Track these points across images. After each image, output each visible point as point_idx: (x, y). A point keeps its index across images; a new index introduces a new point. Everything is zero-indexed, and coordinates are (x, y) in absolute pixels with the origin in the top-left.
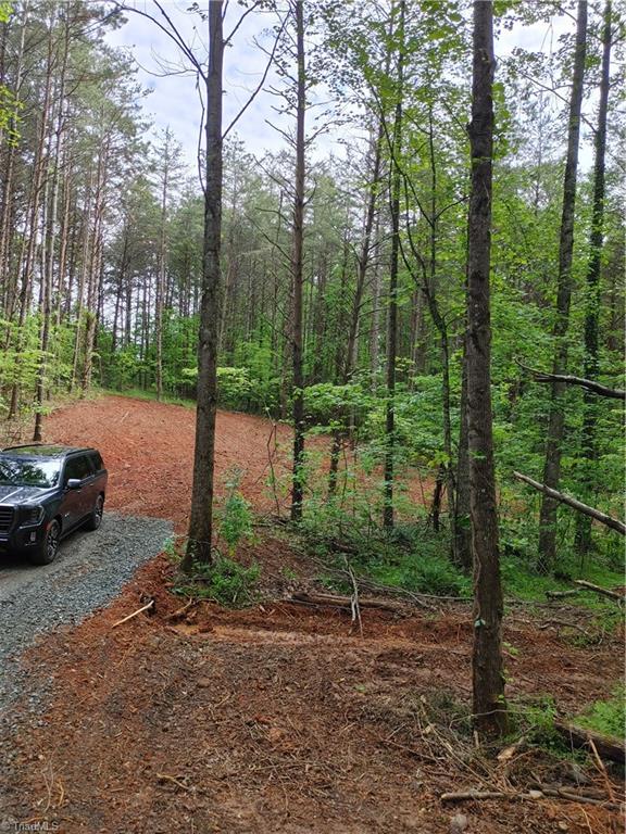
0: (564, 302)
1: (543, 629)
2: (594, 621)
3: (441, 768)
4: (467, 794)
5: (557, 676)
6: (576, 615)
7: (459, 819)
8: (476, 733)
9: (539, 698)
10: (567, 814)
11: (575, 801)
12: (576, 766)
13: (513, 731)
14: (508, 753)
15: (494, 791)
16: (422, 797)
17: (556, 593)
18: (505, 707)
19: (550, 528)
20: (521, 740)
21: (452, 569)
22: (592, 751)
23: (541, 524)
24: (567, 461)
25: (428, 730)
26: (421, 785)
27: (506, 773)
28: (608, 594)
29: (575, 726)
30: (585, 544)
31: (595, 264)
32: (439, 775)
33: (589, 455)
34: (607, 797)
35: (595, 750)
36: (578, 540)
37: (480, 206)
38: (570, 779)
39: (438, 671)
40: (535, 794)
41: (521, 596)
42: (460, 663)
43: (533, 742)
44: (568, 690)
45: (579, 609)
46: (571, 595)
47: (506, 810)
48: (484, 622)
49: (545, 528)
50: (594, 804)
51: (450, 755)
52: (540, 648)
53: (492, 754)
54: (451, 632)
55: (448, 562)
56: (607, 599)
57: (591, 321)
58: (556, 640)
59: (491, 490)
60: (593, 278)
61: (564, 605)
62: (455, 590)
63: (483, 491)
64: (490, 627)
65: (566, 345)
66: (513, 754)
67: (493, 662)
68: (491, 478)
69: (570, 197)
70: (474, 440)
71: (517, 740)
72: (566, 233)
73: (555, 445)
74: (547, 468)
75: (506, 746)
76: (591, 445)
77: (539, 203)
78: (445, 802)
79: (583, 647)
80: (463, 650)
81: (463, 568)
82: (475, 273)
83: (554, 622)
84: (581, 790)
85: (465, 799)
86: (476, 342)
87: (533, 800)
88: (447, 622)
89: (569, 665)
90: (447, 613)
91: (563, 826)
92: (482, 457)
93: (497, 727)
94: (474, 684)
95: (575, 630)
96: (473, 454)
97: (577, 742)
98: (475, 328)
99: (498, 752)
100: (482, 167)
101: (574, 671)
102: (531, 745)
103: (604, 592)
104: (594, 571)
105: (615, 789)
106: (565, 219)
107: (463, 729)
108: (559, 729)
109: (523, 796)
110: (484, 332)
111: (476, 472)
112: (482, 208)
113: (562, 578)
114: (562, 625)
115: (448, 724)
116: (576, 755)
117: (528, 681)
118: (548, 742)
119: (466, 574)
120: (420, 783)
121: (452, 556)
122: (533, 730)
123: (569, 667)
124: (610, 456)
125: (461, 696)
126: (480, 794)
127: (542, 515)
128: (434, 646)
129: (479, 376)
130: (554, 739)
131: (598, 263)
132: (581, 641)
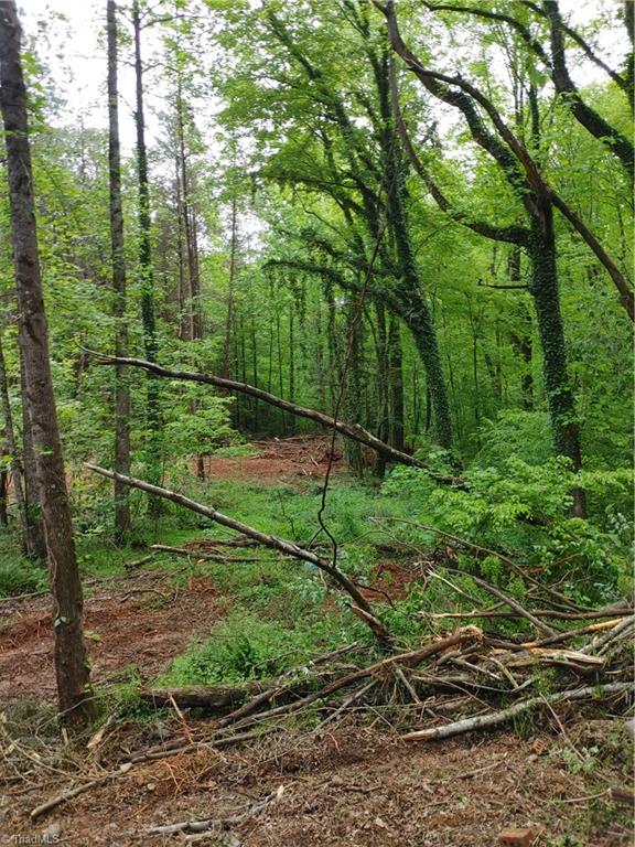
0: (119, 282)
1: (123, 602)
2: (169, 581)
3: (29, 783)
4: (58, 799)
5: (138, 644)
6: (153, 579)
7: (51, 829)
8: (64, 730)
9: (123, 673)
10: (154, 774)
11: (161, 758)
12: (160, 724)
13: (101, 712)
14: (98, 737)
15: (87, 782)
16: (10, 824)
17: (134, 563)
18: (92, 694)
19: (123, 503)
20: (110, 719)
21: (27, 564)
22: (172, 706)
23: (117, 499)
24: (135, 435)
25: (11, 748)
26: (7, 813)
27: (96, 759)
28: (179, 552)
29: (156, 689)
30: (157, 509)
31: (146, 246)
32: (26, 793)
33: (156, 427)
34: (188, 742)
35: (175, 704)
36: (151, 507)
37: (20, 184)
38: (156, 738)
39: (19, 679)
40: (125, 767)
41: (101, 573)
42: (42, 663)
43: (121, 717)
44: (150, 654)
45: (155, 573)
46: (148, 561)
47: (98, 797)
48: (64, 619)
49: (120, 502)
50: (176, 754)
51: (38, 765)
52: (122, 622)
53: (81, 745)
54: (30, 632)
55: (20, 558)
56: (178, 558)
57: (147, 301)
58: (135, 609)
59: (61, 484)
60: (145, 259)
61: (142, 573)
62: (31, 586)
63: (53, 486)
64: (71, 622)
65: (126, 325)
66: (103, 736)
67: (77, 655)
68: (61, 473)
69: (115, 176)
70: (38, 435)
71: (106, 721)
72: (115, 212)
73: (123, 422)
74: (117, 443)
75: (95, 731)
76: (155, 418)
77: (86, 170)
78: (35, 819)
79: (161, 607)
80: (45, 646)
81: (39, 560)
82: (22, 256)
83: (134, 592)
84: (165, 745)
85: (56, 805)
86: (30, 331)
87: (123, 774)
88: (25, 623)
89: (150, 630)
90: (24, 613)
91: (151, 787)
92: (49, 453)
93: (85, 716)
94: (58, 682)
95: (153, 594)
96: (39, 451)
97: (161, 702)
98: (28, 316)
99: (88, 740)
100: (17, 142)
101: (154, 634)
102: (120, 721)
103: (176, 551)
104: (167, 533)
105: (193, 732)
106: (113, 198)
107: (51, 732)
108: (143, 697)
109: (114, 774)
110: (39, 321)
111: (44, 468)
112: (23, 187)
113: (139, 546)
114: (141, 593)
115: (34, 732)
116: (160, 714)
117: (112, 659)
118: (134, 711)
119: (43, 565)
120: (7, 809)
121: (25, 550)
122: (120, 705)
123: (149, 632)
124: (173, 425)
125: (46, 697)
126: (72, 793)
127: (116, 490)
128: (12, 652)
129: (38, 367)
130: (140, 706)
131: (148, 245)
132: (159, 603)
